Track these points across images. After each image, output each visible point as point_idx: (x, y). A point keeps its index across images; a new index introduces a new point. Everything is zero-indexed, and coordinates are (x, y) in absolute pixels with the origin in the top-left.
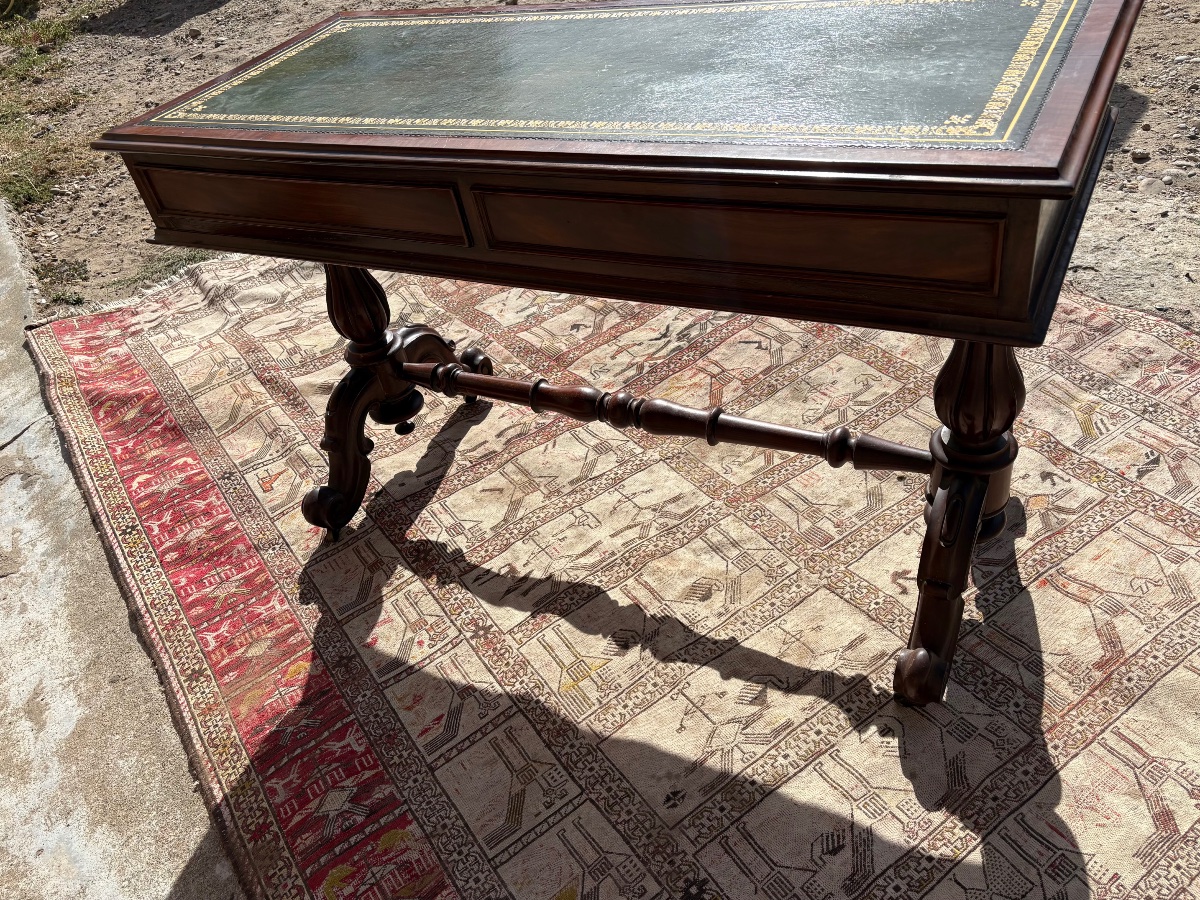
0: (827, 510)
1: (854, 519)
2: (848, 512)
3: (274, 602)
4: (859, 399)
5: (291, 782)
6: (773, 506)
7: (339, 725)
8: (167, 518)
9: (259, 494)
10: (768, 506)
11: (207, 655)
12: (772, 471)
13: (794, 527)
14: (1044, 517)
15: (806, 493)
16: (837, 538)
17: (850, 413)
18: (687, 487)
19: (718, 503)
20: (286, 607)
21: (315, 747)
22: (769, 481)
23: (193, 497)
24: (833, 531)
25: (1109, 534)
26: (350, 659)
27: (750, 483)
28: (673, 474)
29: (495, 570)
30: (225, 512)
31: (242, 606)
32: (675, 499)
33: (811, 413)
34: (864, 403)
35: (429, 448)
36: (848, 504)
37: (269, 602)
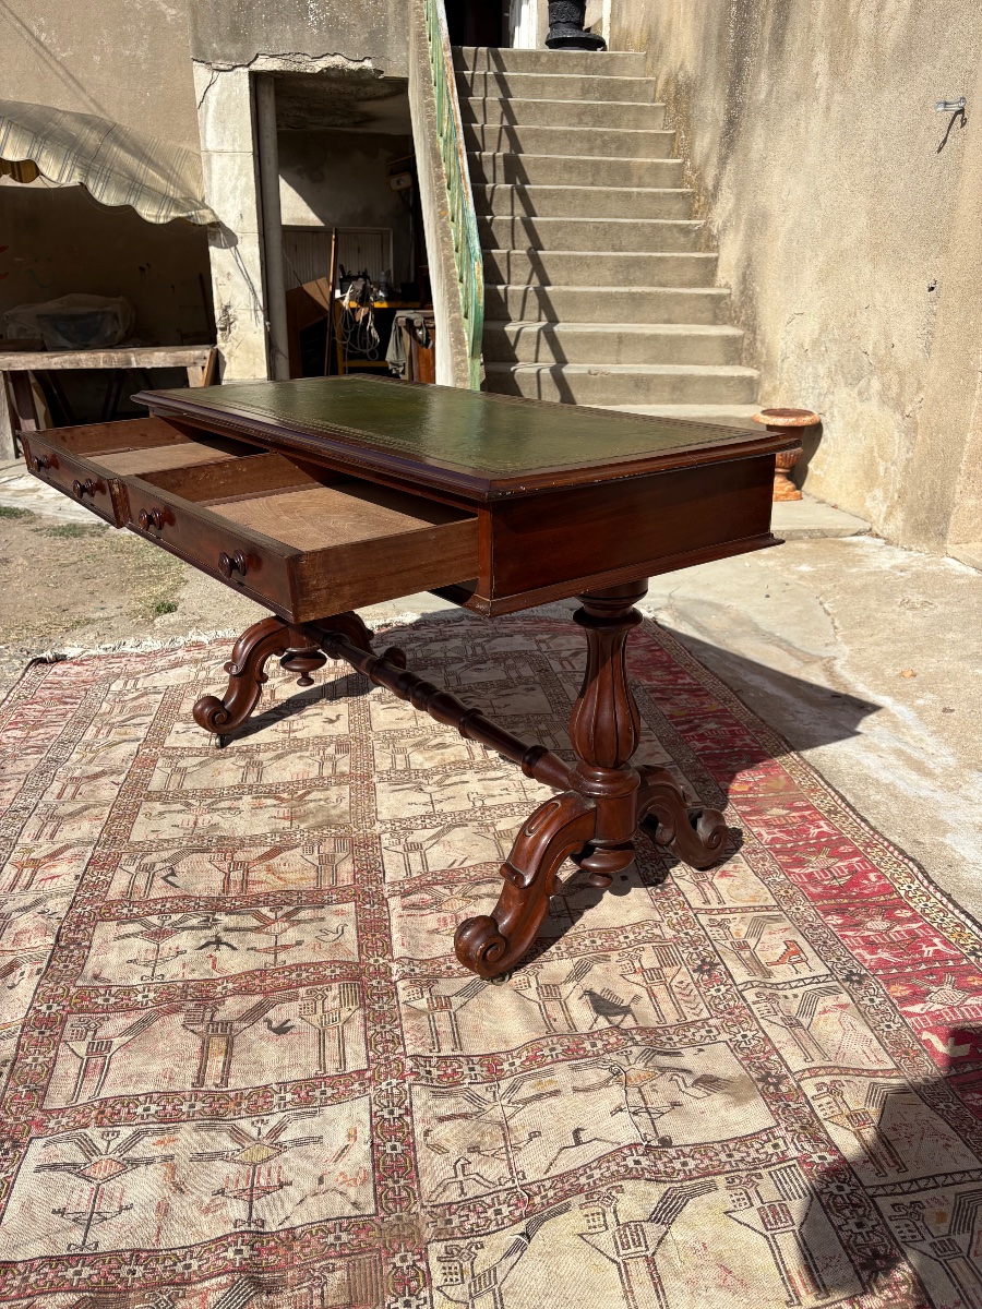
3: (767, 837)
5: (741, 740)
6: (343, 768)
7: (707, 752)
8: (928, 951)
9: (800, 940)
10: (346, 769)
11: (824, 819)
12: (316, 787)
15: (313, 769)
17: (206, 803)
19: (376, 780)
20: (755, 830)
21: (724, 749)
22: (326, 781)
23: (900, 966)
26: (697, 781)
27: (339, 784)
28: (381, 809)
30: (846, 936)
31: (801, 843)
33: (227, 816)
35: (581, 914)
37: (773, 839)
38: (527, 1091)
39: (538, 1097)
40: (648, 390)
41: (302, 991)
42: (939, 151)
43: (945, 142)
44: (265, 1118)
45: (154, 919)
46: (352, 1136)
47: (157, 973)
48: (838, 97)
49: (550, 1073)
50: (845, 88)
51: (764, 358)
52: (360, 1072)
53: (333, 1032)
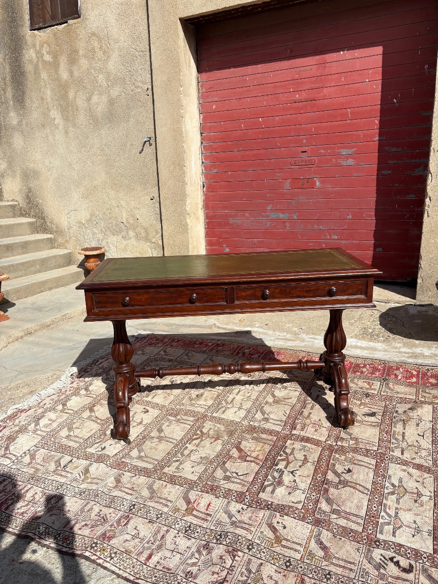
0: (174, 422)
1: (164, 422)
2: (167, 424)
4: (179, 463)
6: (192, 419)
10: (193, 418)
12: (198, 428)
13: (182, 416)
14: (105, 435)
15: (183, 425)
16: (168, 416)
17: (180, 456)
18: (223, 416)
19: (210, 414)
22: (197, 425)
23: (383, 373)
24: (170, 417)
25: (86, 438)
27: (203, 423)
28: (232, 419)
29: (261, 385)
32: (224, 412)
33: (196, 454)
34: (177, 461)
36: (168, 426)
38: (400, 438)
39: (403, 437)
40: (13, 250)
41: (331, 461)
42: (140, 153)
43: (142, 150)
44: (386, 486)
45: (266, 483)
46: (404, 471)
47: (303, 489)
48: (71, 129)
49: (395, 432)
50: (74, 125)
51: (55, 229)
52: (377, 462)
53: (356, 462)
